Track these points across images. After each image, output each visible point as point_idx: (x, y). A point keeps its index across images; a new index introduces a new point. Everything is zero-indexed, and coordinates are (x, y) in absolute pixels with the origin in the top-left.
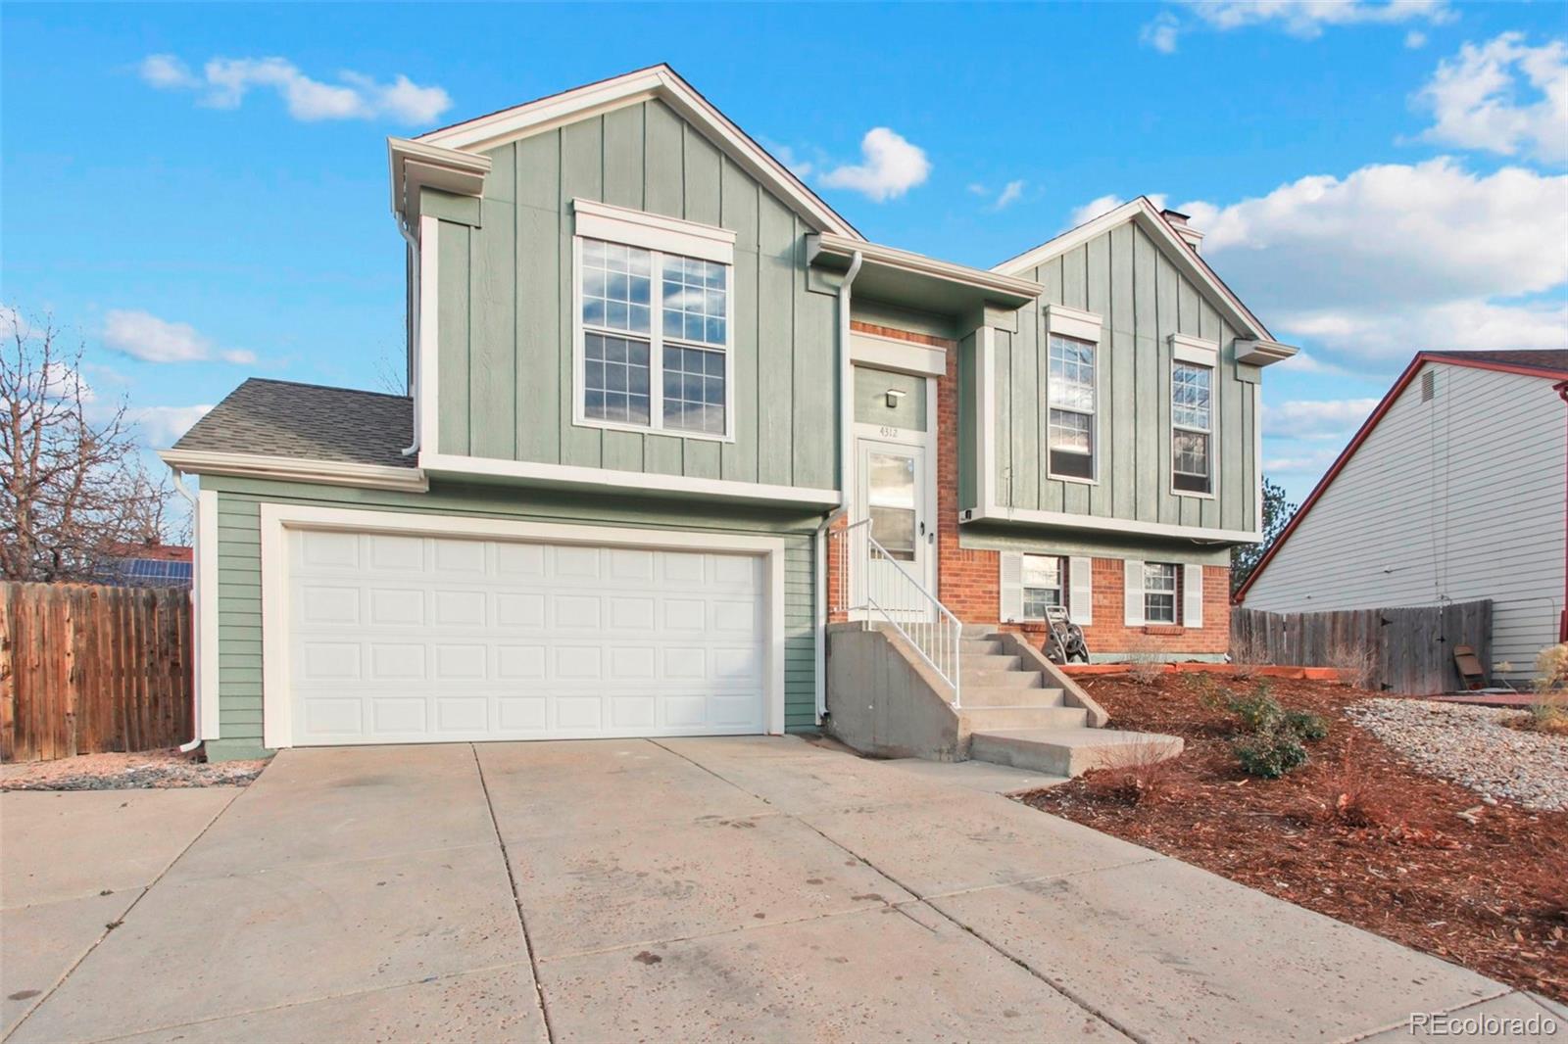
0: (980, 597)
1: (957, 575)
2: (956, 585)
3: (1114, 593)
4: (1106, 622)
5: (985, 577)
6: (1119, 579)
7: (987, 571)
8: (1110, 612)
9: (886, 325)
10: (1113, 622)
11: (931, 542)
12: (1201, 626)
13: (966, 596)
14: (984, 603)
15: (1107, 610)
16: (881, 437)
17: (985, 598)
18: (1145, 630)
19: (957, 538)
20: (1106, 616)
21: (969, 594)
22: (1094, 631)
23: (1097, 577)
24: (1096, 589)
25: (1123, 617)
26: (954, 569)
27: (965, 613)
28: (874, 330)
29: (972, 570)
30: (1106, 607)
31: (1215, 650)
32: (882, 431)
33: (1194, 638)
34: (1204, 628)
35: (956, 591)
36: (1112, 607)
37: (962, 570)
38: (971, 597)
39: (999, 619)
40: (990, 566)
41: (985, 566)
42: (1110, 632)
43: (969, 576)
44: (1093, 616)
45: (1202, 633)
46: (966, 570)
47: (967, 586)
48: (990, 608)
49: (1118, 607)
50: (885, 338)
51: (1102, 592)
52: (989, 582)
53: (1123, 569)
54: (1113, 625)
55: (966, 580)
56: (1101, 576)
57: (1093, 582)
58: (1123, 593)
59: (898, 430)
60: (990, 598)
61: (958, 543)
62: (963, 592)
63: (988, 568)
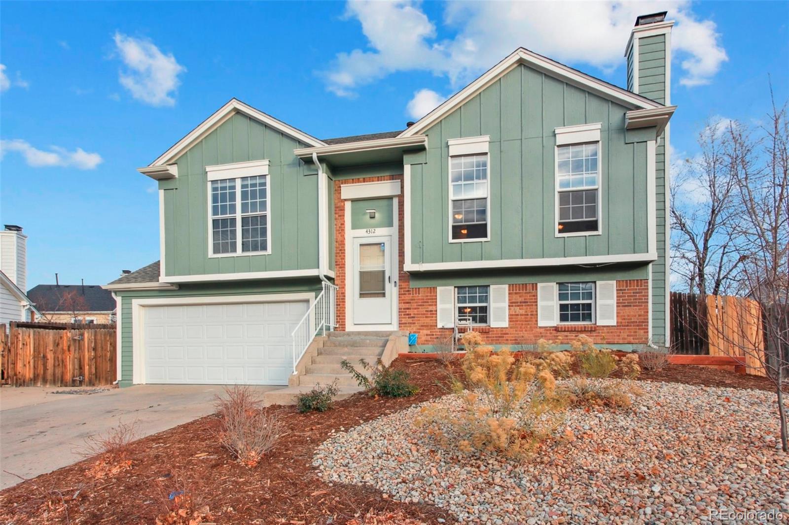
0: (424, 314)
1: (408, 303)
2: (408, 309)
3: (528, 305)
4: (522, 324)
5: (428, 302)
6: (534, 296)
7: (429, 299)
8: (525, 318)
9: (364, 177)
10: (528, 324)
11: (395, 286)
12: (615, 324)
13: (414, 314)
14: (426, 317)
15: (523, 317)
16: (366, 235)
17: (428, 314)
18: (556, 329)
19: (409, 282)
20: (522, 321)
21: (416, 313)
22: (512, 331)
23: (514, 296)
24: (511, 304)
25: (537, 321)
26: (406, 300)
27: (414, 323)
28: (358, 181)
29: (419, 299)
30: (522, 315)
31: (632, 341)
32: (367, 232)
33: (608, 332)
34: (618, 326)
35: (408, 312)
36: (528, 315)
37: (412, 300)
38: (417, 314)
39: (436, 326)
40: (430, 296)
41: (427, 296)
42: (526, 331)
43: (416, 302)
44: (510, 321)
45: (617, 329)
46: (415, 300)
47: (415, 309)
48: (431, 320)
49: (532, 315)
50: (366, 183)
51: (518, 306)
52: (430, 305)
53: (536, 289)
54: (529, 326)
55: (415, 305)
56: (518, 295)
57: (509, 300)
58: (537, 305)
59: (376, 229)
60: (431, 314)
61: (409, 285)
62: (411, 312)
63: (429, 298)
